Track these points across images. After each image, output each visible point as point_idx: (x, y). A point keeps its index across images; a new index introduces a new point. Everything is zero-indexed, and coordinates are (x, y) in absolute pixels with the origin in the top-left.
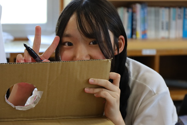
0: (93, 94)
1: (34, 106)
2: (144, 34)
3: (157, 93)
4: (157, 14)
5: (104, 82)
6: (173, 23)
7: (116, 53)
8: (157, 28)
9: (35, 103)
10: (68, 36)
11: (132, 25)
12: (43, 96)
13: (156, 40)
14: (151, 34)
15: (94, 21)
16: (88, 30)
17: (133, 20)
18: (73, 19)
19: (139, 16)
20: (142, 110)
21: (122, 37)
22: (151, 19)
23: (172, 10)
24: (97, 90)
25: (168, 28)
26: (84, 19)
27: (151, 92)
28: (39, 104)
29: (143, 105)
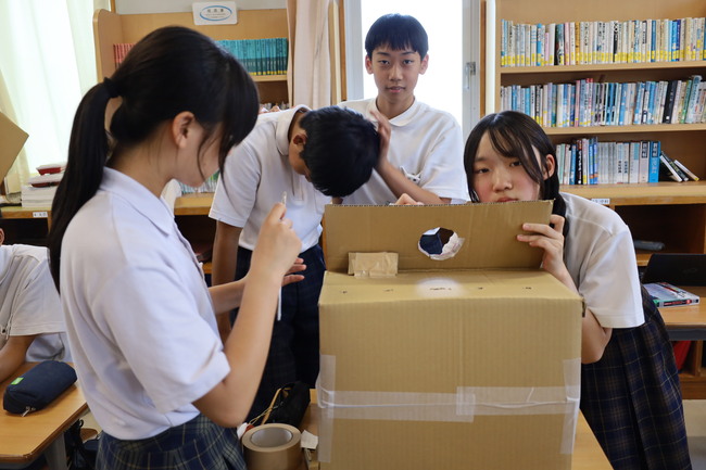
0: (528, 243)
1: (453, 255)
2: (594, 177)
3: (615, 234)
4: (612, 152)
5: (543, 227)
6: (635, 163)
7: (546, 177)
8: (611, 171)
9: (454, 251)
10: (482, 160)
11: (577, 167)
12: (464, 244)
13: (610, 186)
14: (603, 178)
15: (512, 137)
16: (506, 148)
17: (578, 159)
18: (485, 139)
19: (586, 155)
20: (596, 261)
21: (550, 156)
22: (603, 159)
23: (633, 144)
24: (533, 238)
25: (628, 170)
26: (499, 136)
27: (604, 232)
28: (461, 253)
29: (596, 253)
